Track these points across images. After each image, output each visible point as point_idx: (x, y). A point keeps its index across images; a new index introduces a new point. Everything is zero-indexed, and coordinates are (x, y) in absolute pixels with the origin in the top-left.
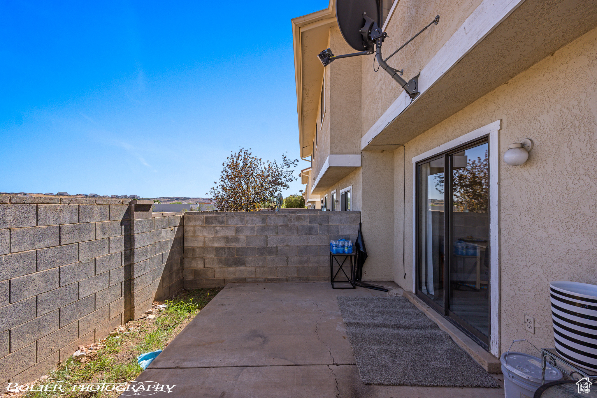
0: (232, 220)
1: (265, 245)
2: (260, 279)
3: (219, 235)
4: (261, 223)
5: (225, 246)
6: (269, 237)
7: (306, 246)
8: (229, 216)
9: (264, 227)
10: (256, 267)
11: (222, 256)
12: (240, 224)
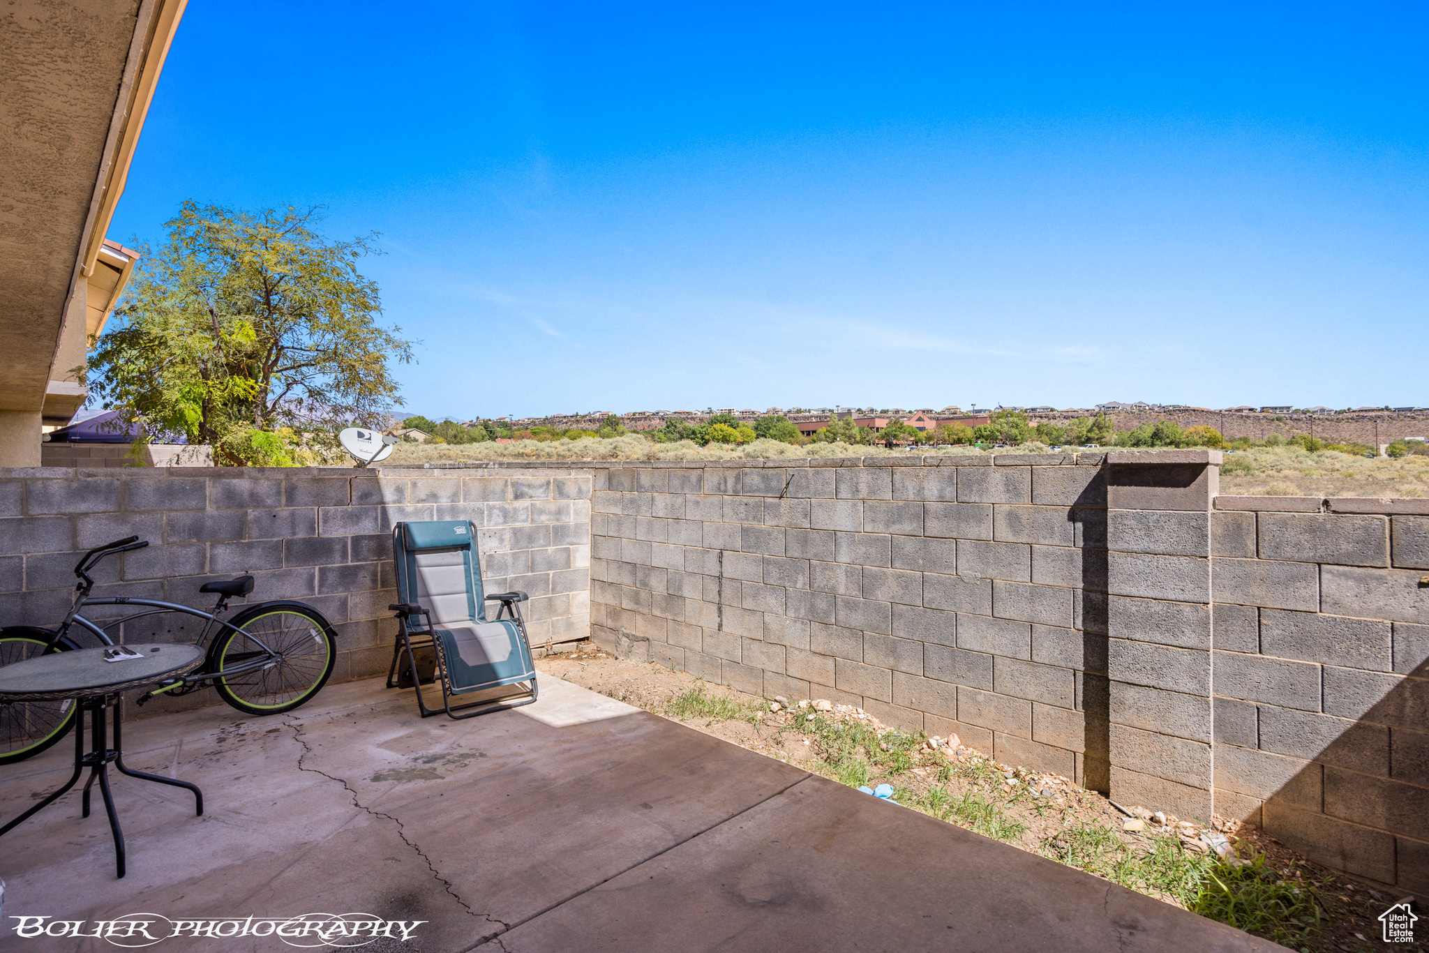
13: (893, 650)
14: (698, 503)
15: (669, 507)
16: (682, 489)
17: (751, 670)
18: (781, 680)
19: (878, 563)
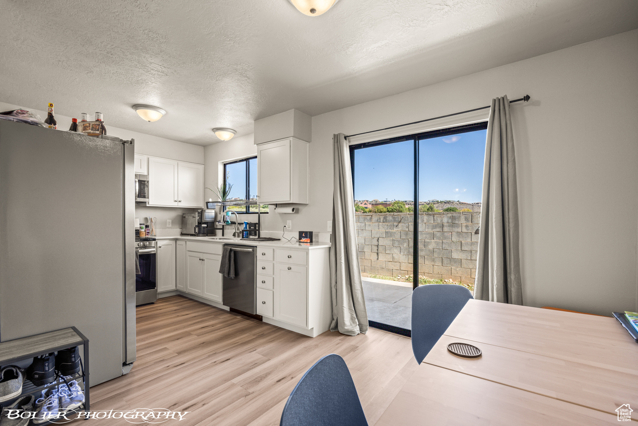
13: (433, 260)
14: (370, 225)
15: (359, 226)
16: (364, 221)
17: (388, 270)
18: (398, 271)
19: (429, 239)
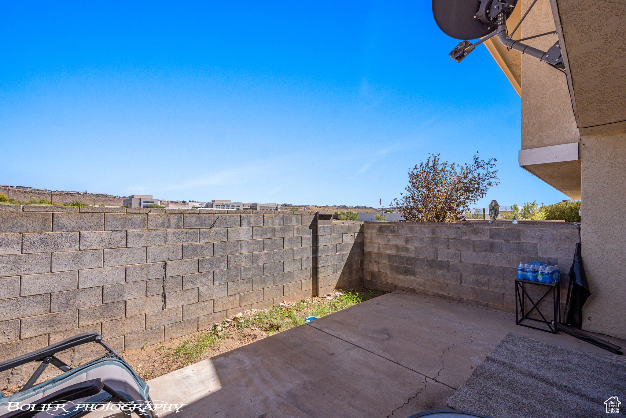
0: (402, 230)
1: (434, 258)
2: (429, 293)
3: (391, 243)
4: (431, 235)
5: (395, 254)
6: (439, 250)
7: (486, 265)
8: (399, 226)
9: (434, 238)
10: (426, 279)
11: (393, 263)
12: (409, 235)
13: (263, 281)
14: (142, 235)
16: (123, 227)
17: (190, 321)
18: (211, 317)
